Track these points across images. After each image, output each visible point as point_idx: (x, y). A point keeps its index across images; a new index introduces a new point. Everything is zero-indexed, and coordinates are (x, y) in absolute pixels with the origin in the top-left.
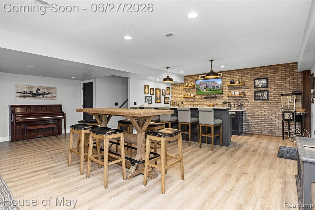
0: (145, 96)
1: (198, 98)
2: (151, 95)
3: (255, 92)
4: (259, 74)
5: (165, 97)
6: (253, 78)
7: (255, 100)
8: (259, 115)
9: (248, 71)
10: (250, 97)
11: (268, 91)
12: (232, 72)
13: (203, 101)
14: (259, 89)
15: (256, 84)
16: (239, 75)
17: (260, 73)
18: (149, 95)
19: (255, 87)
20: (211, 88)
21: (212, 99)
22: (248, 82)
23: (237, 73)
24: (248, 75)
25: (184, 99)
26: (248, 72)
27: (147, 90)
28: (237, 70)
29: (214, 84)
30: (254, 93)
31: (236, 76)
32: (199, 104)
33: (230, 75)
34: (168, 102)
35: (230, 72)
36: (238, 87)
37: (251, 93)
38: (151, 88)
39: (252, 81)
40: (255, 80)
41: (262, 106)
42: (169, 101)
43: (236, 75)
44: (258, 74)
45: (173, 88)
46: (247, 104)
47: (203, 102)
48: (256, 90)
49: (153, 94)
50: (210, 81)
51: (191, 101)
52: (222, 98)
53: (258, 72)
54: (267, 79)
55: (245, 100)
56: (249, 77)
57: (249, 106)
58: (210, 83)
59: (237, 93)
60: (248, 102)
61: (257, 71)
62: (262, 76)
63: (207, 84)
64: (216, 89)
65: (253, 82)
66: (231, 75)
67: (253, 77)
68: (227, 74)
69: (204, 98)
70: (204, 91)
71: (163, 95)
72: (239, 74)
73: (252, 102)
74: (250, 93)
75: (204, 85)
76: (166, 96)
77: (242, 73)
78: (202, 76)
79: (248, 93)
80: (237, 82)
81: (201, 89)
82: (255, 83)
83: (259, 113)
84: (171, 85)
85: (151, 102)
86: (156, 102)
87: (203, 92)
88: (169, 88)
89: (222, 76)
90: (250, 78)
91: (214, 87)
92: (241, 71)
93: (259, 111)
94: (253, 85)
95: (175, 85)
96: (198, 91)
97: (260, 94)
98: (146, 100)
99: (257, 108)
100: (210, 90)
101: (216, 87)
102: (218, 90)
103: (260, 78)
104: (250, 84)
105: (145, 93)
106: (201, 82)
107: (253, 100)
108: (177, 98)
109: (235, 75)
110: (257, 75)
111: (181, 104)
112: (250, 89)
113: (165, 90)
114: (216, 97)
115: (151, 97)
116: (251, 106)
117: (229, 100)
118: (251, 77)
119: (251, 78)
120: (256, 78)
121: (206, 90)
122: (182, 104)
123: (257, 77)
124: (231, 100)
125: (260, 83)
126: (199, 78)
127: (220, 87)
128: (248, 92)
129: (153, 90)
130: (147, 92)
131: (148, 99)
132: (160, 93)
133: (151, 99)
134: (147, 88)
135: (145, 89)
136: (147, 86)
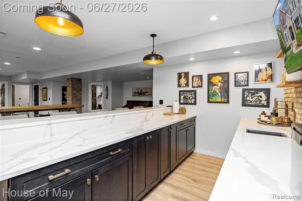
0: (180, 91)
2: (194, 89)
18: (190, 88)
27: (183, 81)
34: (264, 102)
38: (193, 77)
42: (268, 100)
49: (201, 87)
71: (236, 86)
85: (193, 100)
86: (209, 102)
98: (182, 97)
105: (179, 86)
115: (195, 91)
129: (199, 79)
130: (183, 84)
131: (185, 95)
132: (222, 82)
133: (194, 96)
134: (184, 77)
135: (180, 80)
136: (183, 74)
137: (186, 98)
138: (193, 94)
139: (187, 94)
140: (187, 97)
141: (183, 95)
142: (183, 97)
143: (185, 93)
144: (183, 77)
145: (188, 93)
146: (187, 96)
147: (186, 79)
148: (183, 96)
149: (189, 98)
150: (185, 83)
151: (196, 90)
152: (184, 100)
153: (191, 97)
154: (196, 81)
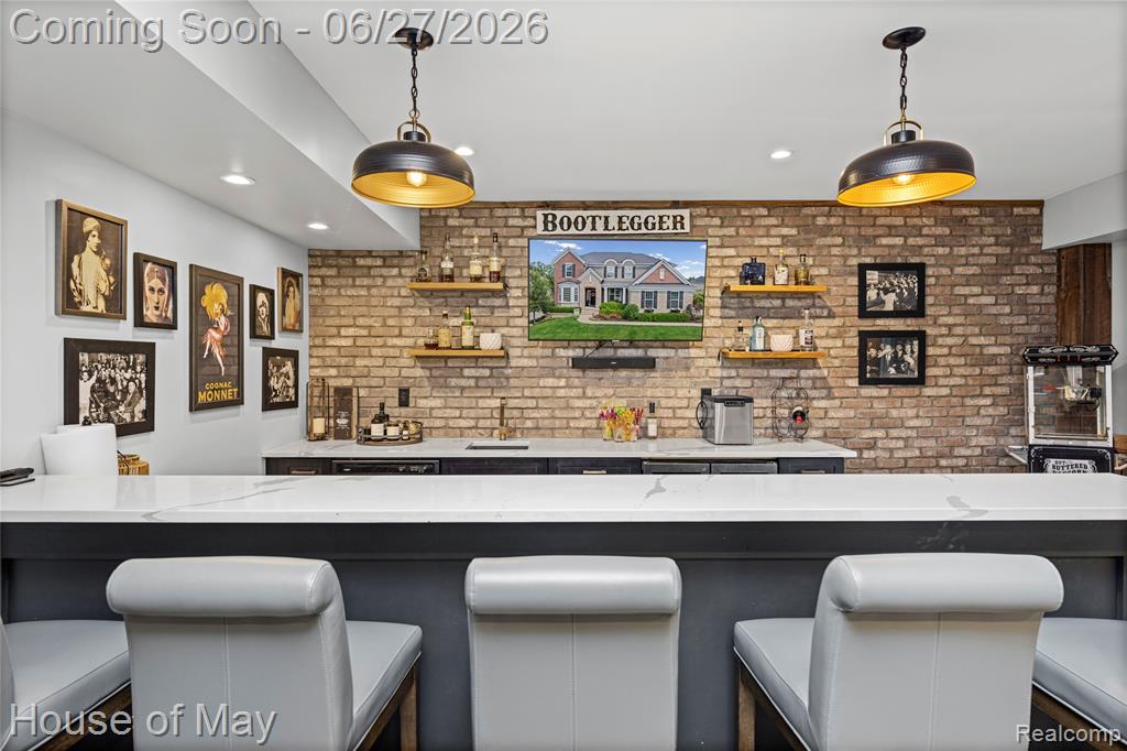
1: (525, 362)
2: (145, 336)
3: (864, 336)
4: (885, 241)
5: (268, 353)
6: (854, 262)
7: (863, 381)
8: (881, 465)
9: (829, 215)
10: (837, 362)
11: (921, 336)
12: (745, 212)
13: (562, 382)
14: (882, 324)
15: (872, 294)
16: (783, 237)
17: (890, 235)
18: (124, 331)
19: (863, 313)
20: (635, 300)
21: (624, 373)
22: (832, 281)
23: (773, 221)
24: (828, 240)
25: (419, 372)
26: (833, 221)
27: (92, 272)
28: (771, 206)
29: (656, 273)
30: (856, 341)
31: (765, 241)
32: (532, 403)
33: (732, 231)
34: (292, 391)
35: (735, 210)
36: (777, 303)
37: (844, 346)
39: (852, 274)
40: (863, 269)
41: (894, 413)
42: (296, 386)
43: (768, 236)
44: (878, 241)
45: (324, 285)
46: (823, 403)
47: (561, 392)
48: (868, 325)
49: (173, 326)
50: (629, 256)
51: (472, 382)
52: (687, 368)
53: (880, 232)
54: (920, 270)
55: (814, 379)
56: (835, 251)
57: (832, 414)
58: (628, 270)
59: (782, 343)
60: (830, 397)
61: (874, 225)
62: (895, 251)
63: (611, 270)
64: (662, 308)
65: (854, 281)
66: (742, 231)
67: (855, 251)
68: (717, 221)
69: (578, 363)
70: (586, 317)
71: (254, 335)
72: (785, 231)
73: (846, 393)
74: (839, 343)
75: (589, 279)
76: (281, 342)
77: (797, 226)
78: (559, 214)
79: (829, 343)
80: (781, 276)
81: (563, 304)
82: (863, 287)
83: (880, 453)
84: (310, 256)
86: (195, 407)
87: (573, 325)
88: (297, 276)
89: (687, 229)
90: (841, 260)
91: (649, 299)
92: (792, 211)
93: (879, 444)
94: (854, 301)
95: (342, 262)
96: (539, 314)
97: (887, 351)
98: (84, 383)
99: (872, 427)
100: (626, 318)
101: (662, 300)
102: (674, 316)
103: (886, 261)
104: (841, 291)
106: (570, 254)
107: (854, 382)
108: (359, 362)
109: (761, 232)
110: (875, 245)
111: (396, 402)
112: (837, 322)
113: (270, 293)
114: (648, 364)
115: (149, 349)
116: (840, 414)
117: (727, 383)
118: (847, 251)
119: (845, 257)
120: (868, 260)
121: (596, 310)
122: (404, 402)
123: (875, 257)
124: (738, 383)
125: (886, 291)
126: (540, 230)
127: (688, 300)
128: (827, 336)
129: (163, 281)
130: (90, 293)
131: (105, 373)
132: (229, 313)
133: (143, 377)
134: (98, 246)
135: (76, 258)
136: (90, 224)
137: (107, 393)
138: (139, 369)
139: (114, 367)
140: (112, 389)
141: (91, 376)
142: (93, 387)
143: (104, 357)
144: (93, 242)
145: (120, 360)
146: (113, 381)
147: (108, 261)
148: (94, 378)
149: (125, 391)
150: (104, 287)
151: (154, 344)
152: (98, 407)
153: (132, 387)
154: (152, 289)
